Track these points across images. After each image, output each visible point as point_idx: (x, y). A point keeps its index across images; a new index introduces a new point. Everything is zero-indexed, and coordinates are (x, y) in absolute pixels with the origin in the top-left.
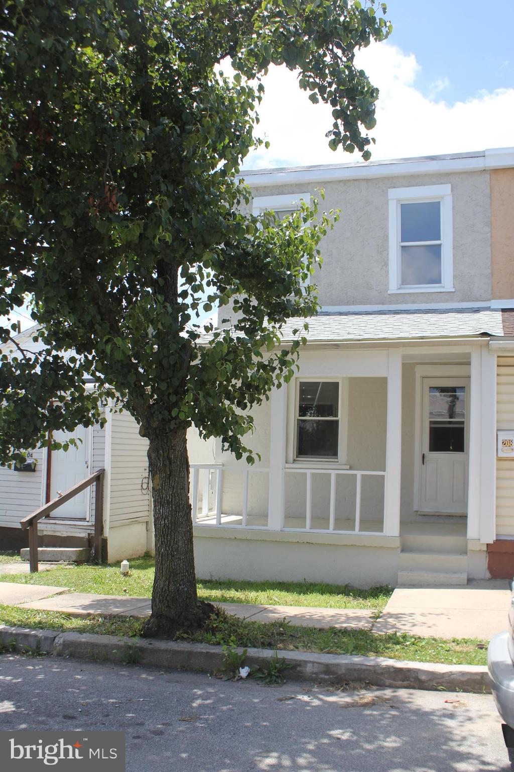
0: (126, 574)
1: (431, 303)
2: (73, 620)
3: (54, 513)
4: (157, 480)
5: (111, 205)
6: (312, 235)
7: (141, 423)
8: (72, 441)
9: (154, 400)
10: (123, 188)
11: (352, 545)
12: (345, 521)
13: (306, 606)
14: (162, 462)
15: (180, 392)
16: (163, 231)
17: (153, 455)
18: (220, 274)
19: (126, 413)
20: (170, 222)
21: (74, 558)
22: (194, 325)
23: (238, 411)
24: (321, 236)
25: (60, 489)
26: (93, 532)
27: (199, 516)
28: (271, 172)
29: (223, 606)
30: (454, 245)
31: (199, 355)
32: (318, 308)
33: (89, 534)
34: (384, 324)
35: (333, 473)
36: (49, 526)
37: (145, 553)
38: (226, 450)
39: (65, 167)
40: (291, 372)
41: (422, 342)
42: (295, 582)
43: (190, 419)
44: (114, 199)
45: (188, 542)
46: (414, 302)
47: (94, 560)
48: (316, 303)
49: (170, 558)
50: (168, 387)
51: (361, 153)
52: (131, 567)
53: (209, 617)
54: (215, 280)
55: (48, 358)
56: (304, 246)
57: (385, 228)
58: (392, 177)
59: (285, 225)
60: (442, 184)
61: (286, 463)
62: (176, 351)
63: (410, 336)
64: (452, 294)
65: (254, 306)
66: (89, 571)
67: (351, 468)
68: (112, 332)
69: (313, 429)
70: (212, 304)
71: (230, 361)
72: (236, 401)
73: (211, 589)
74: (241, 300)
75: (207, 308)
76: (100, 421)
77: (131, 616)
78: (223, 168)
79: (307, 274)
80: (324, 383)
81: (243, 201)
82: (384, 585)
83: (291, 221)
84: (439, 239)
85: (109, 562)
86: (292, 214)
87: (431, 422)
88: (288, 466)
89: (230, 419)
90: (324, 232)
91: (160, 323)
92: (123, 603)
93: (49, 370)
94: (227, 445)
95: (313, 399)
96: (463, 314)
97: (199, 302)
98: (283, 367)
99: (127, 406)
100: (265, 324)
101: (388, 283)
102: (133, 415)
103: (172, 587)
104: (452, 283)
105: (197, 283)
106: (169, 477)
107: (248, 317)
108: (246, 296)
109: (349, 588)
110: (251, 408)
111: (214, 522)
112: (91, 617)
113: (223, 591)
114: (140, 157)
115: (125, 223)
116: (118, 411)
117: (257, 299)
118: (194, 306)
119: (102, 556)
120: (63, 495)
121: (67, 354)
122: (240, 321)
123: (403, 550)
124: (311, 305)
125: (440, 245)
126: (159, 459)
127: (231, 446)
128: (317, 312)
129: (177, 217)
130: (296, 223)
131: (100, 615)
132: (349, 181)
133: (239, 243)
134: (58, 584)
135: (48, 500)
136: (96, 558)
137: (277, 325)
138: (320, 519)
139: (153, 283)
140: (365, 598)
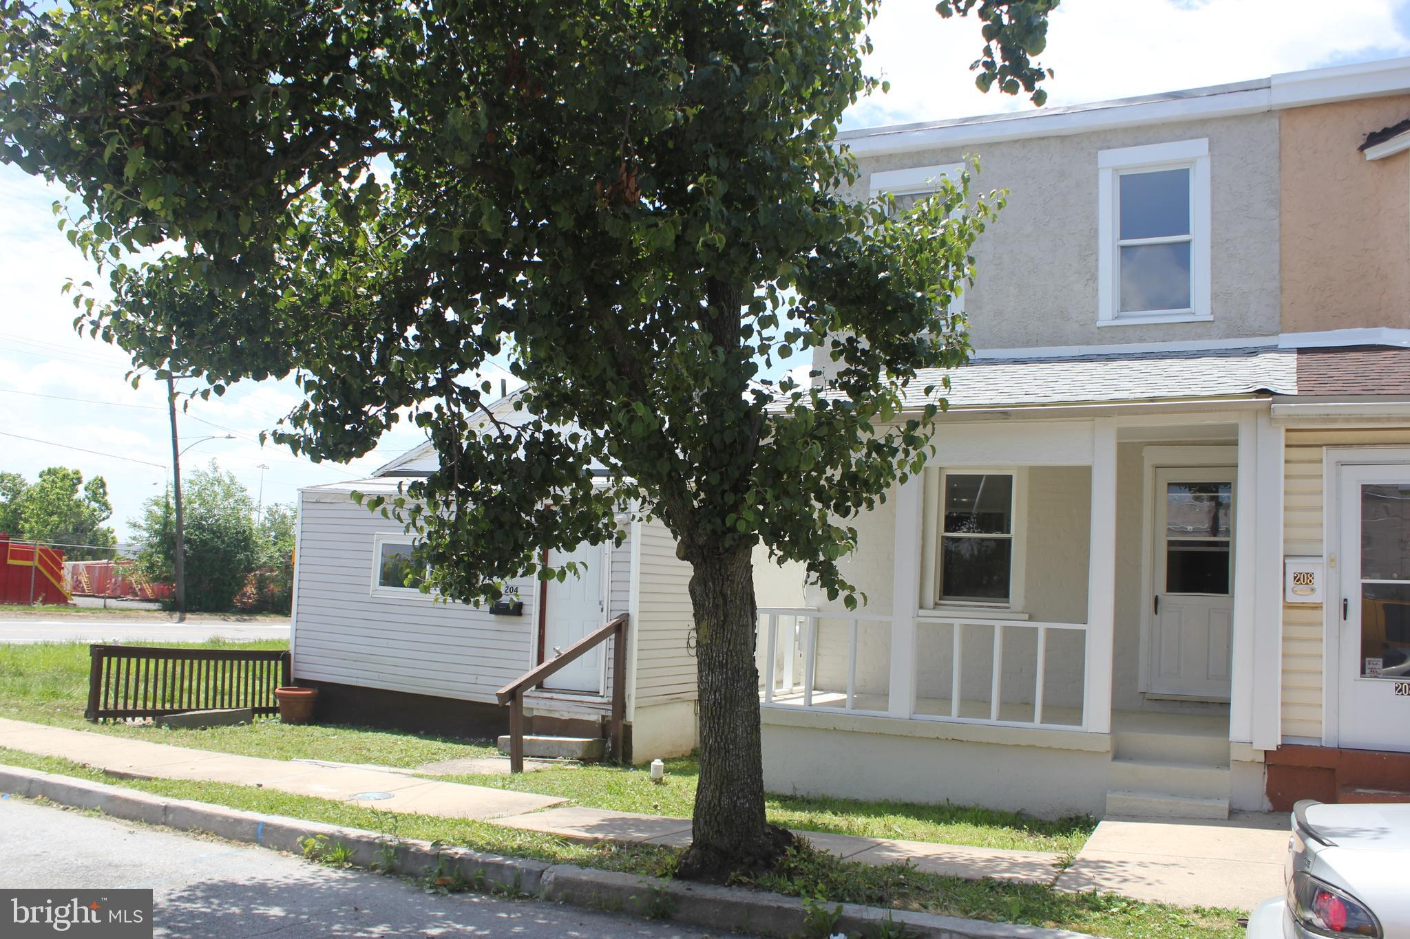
0: (658, 782)
1: (1171, 341)
2: (572, 847)
3: (549, 681)
4: (705, 630)
5: (627, 193)
6: (961, 232)
7: (679, 538)
8: (571, 566)
9: (701, 501)
10: (653, 165)
11: (1029, 746)
12: (1018, 705)
13: (948, 843)
14: (711, 601)
15: (740, 487)
16: (711, 231)
17: (699, 590)
18: (811, 298)
19: (658, 522)
20: (723, 216)
21: (580, 754)
22: (764, 382)
23: (834, 519)
24: (976, 233)
25: (558, 644)
26: (610, 714)
27: (778, 691)
28: (900, 130)
29: (808, 836)
30: (1212, 242)
31: (773, 429)
32: (969, 352)
33: (603, 717)
34: (1088, 378)
35: (998, 626)
36: (542, 702)
37: (692, 750)
38: (812, 584)
39: (564, 138)
40: (922, 457)
41: (1152, 406)
42: (931, 804)
43: (757, 532)
44: (632, 184)
45: (752, 730)
46: (1141, 340)
47: (610, 758)
48: (966, 344)
49: (722, 755)
50: (722, 479)
51: (1031, 95)
52: (666, 771)
53: (784, 851)
54: (802, 309)
55: (537, 434)
56: (946, 251)
57: (1091, 218)
58: (1105, 131)
59: (915, 217)
60: (1192, 138)
61: (921, 607)
62: (734, 422)
63: (1132, 397)
64: (1208, 325)
65: (863, 350)
66: (601, 774)
67: (1031, 618)
68: (633, 393)
69: (972, 555)
70: (792, 346)
71: (821, 439)
72: (832, 503)
73: (794, 809)
74: (843, 341)
75: (785, 352)
76: (615, 536)
77: (661, 846)
78: (810, 128)
79: (949, 296)
80: (989, 477)
81: (844, 181)
82: (1083, 814)
83: (926, 209)
84: (1188, 233)
85: (634, 762)
86: (928, 200)
87: (1170, 543)
88: (922, 612)
89: (820, 532)
90: (981, 228)
91: (707, 378)
92: (650, 825)
93: (538, 455)
94: (814, 575)
95: (970, 504)
96: (1228, 359)
97: (771, 343)
98: (910, 448)
99: (657, 511)
100: (883, 378)
101: (1097, 307)
102: (667, 525)
103: (725, 802)
104: (1209, 308)
105: (768, 312)
106: (724, 625)
107: (853, 368)
108: (852, 334)
109: (1024, 818)
110: (855, 515)
111: (801, 702)
112: (599, 844)
113: (813, 814)
114: (675, 115)
115: (652, 220)
116: (645, 519)
117: (868, 338)
118: (764, 349)
119: (624, 752)
120: (563, 653)
121: (566, 430)
122: (840, 375)
123: (1117, 756)
124: (958, 348)
125: (1188, 243)
126: (707, 596)
127: (821, 577)
128: (967, 359)
129: (736, 208)
130: (933, 213)
131: (613, 842)
132: (1030, 140)
133: (840, 248)
134: (553, 792)
135: (540, 659)
136: (613, 754)
137: (900, 381)
138: (976, 702)
139: (701, 315)
140: (1048, 834)
